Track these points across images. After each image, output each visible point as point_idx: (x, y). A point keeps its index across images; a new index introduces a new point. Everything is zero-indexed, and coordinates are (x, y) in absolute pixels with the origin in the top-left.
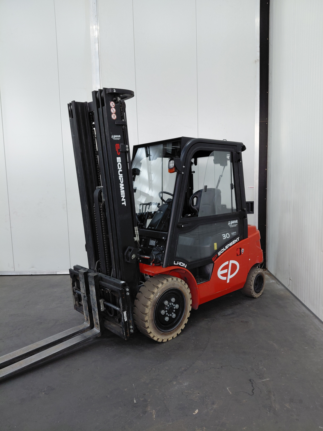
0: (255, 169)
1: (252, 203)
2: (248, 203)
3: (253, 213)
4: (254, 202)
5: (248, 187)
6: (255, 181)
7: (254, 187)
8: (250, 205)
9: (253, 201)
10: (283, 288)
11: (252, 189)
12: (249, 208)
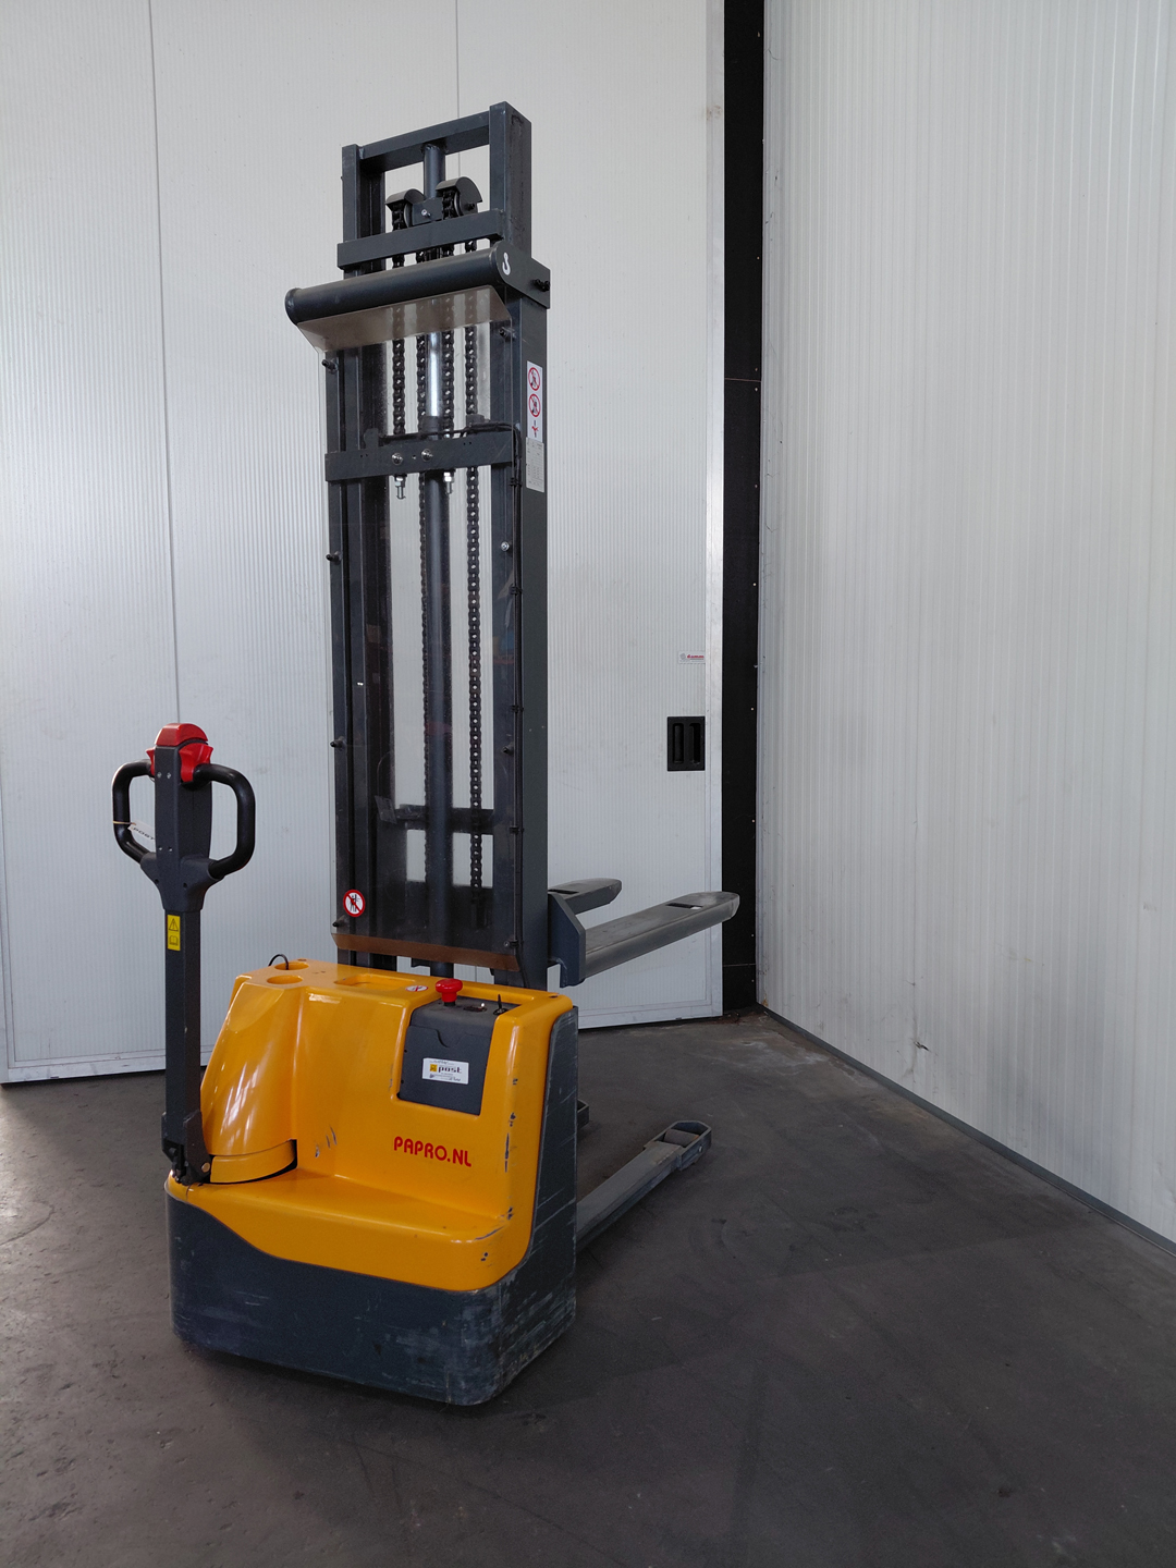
0: (708, 577)
1: (697, 725)
2: (681, 725)
3: (703, 769)
4: (704, 718)
5: (683, 656)
6: (707, 629)
7: (707, 658)
8: (688, 732)
9: (700, 715)
10: (874, 1085)
11: (697, 661)
12: (684, 743)
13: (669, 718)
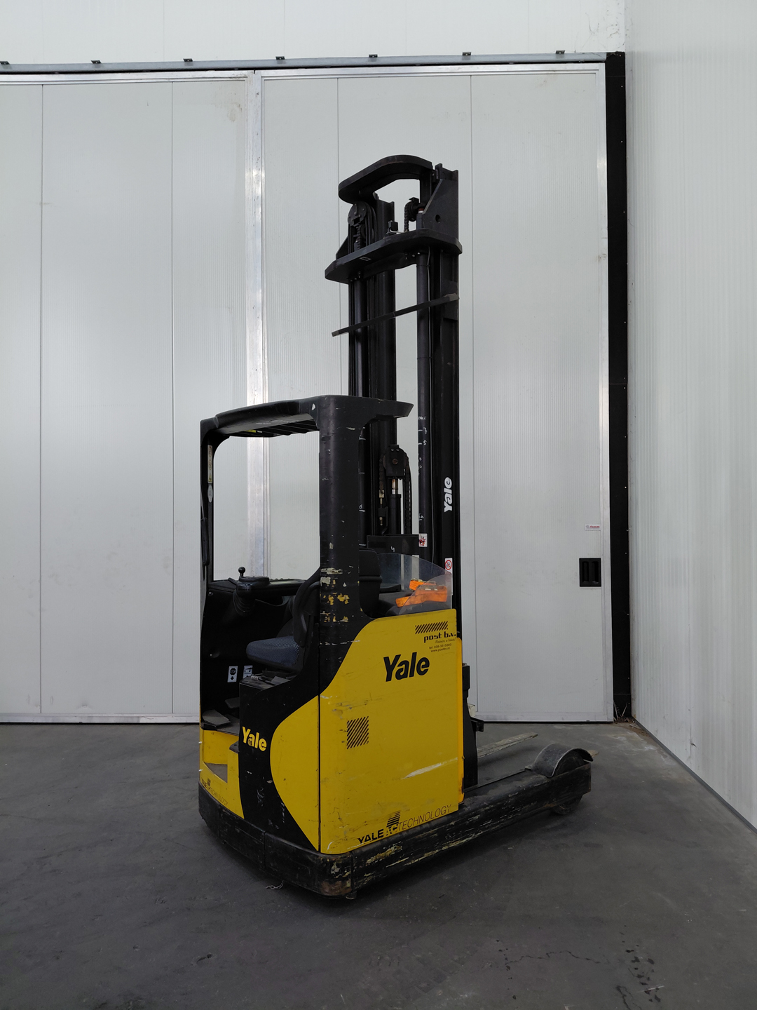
0: (601, 486)
2: (587, 563)
3: (600, 586)
4: (600, 559)
5: (587, 527)
6: (602, 513)
7: (601, 527)
8: (591, 566)
9: (597, 557)
10: (675, 764)
11: (596, 529)
12: (589, 572)
13: (580, 559)
